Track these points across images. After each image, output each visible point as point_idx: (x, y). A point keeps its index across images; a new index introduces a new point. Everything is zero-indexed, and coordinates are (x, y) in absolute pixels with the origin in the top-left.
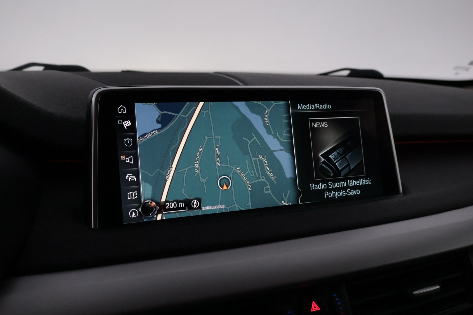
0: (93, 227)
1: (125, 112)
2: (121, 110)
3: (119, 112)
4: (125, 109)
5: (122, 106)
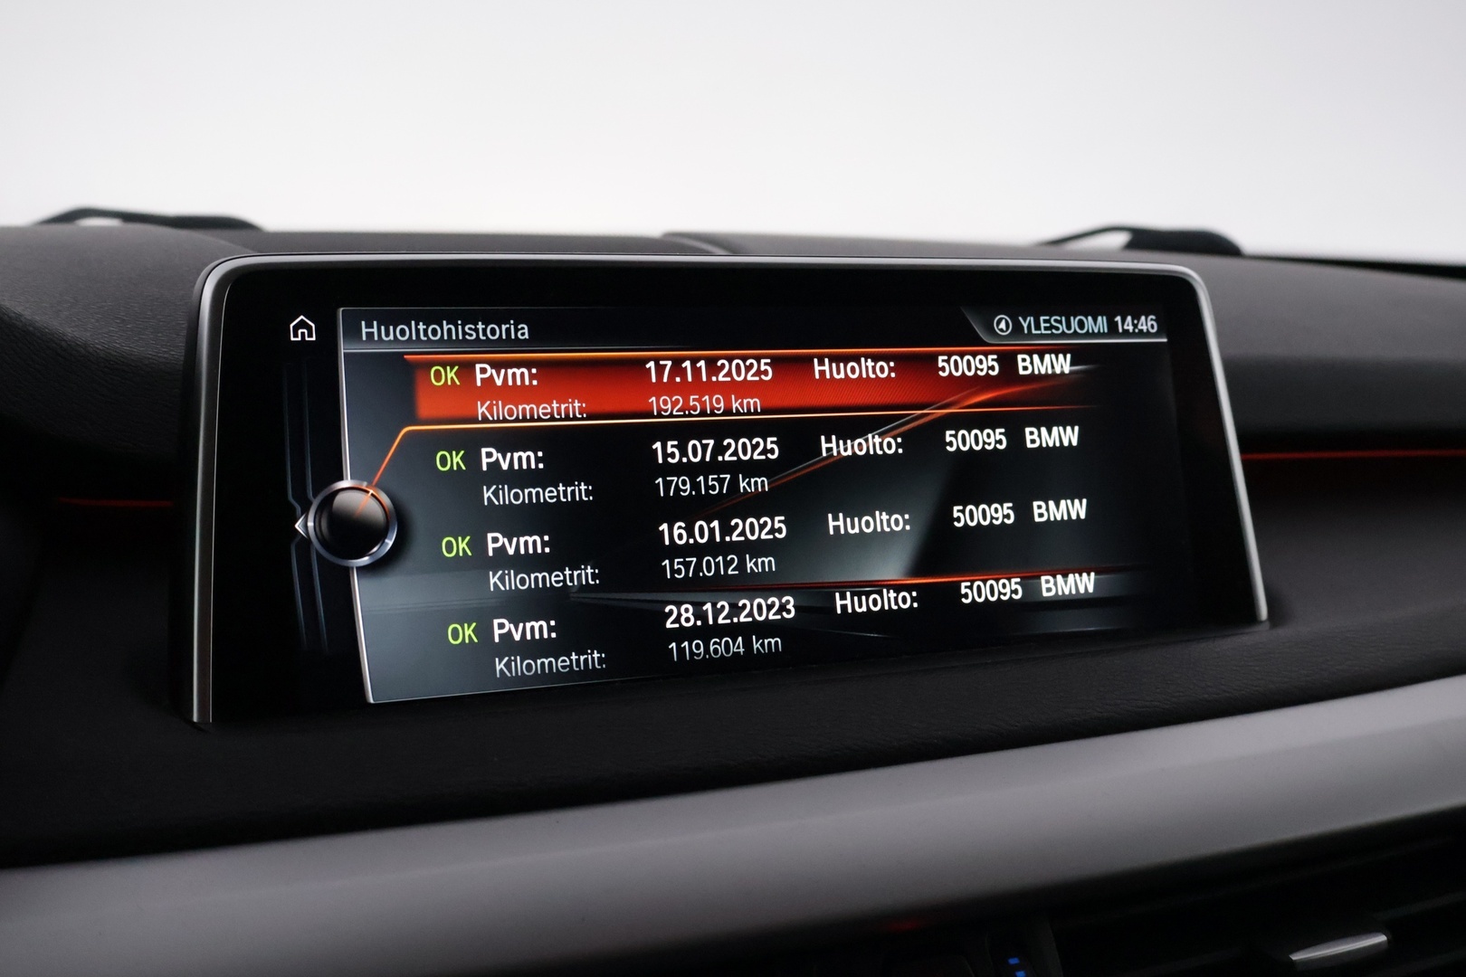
0: (195, 719)
1: (314, 339)
2: (300, 331)
3: (292, 339)
4: (311, 327)
5: (302, 320)
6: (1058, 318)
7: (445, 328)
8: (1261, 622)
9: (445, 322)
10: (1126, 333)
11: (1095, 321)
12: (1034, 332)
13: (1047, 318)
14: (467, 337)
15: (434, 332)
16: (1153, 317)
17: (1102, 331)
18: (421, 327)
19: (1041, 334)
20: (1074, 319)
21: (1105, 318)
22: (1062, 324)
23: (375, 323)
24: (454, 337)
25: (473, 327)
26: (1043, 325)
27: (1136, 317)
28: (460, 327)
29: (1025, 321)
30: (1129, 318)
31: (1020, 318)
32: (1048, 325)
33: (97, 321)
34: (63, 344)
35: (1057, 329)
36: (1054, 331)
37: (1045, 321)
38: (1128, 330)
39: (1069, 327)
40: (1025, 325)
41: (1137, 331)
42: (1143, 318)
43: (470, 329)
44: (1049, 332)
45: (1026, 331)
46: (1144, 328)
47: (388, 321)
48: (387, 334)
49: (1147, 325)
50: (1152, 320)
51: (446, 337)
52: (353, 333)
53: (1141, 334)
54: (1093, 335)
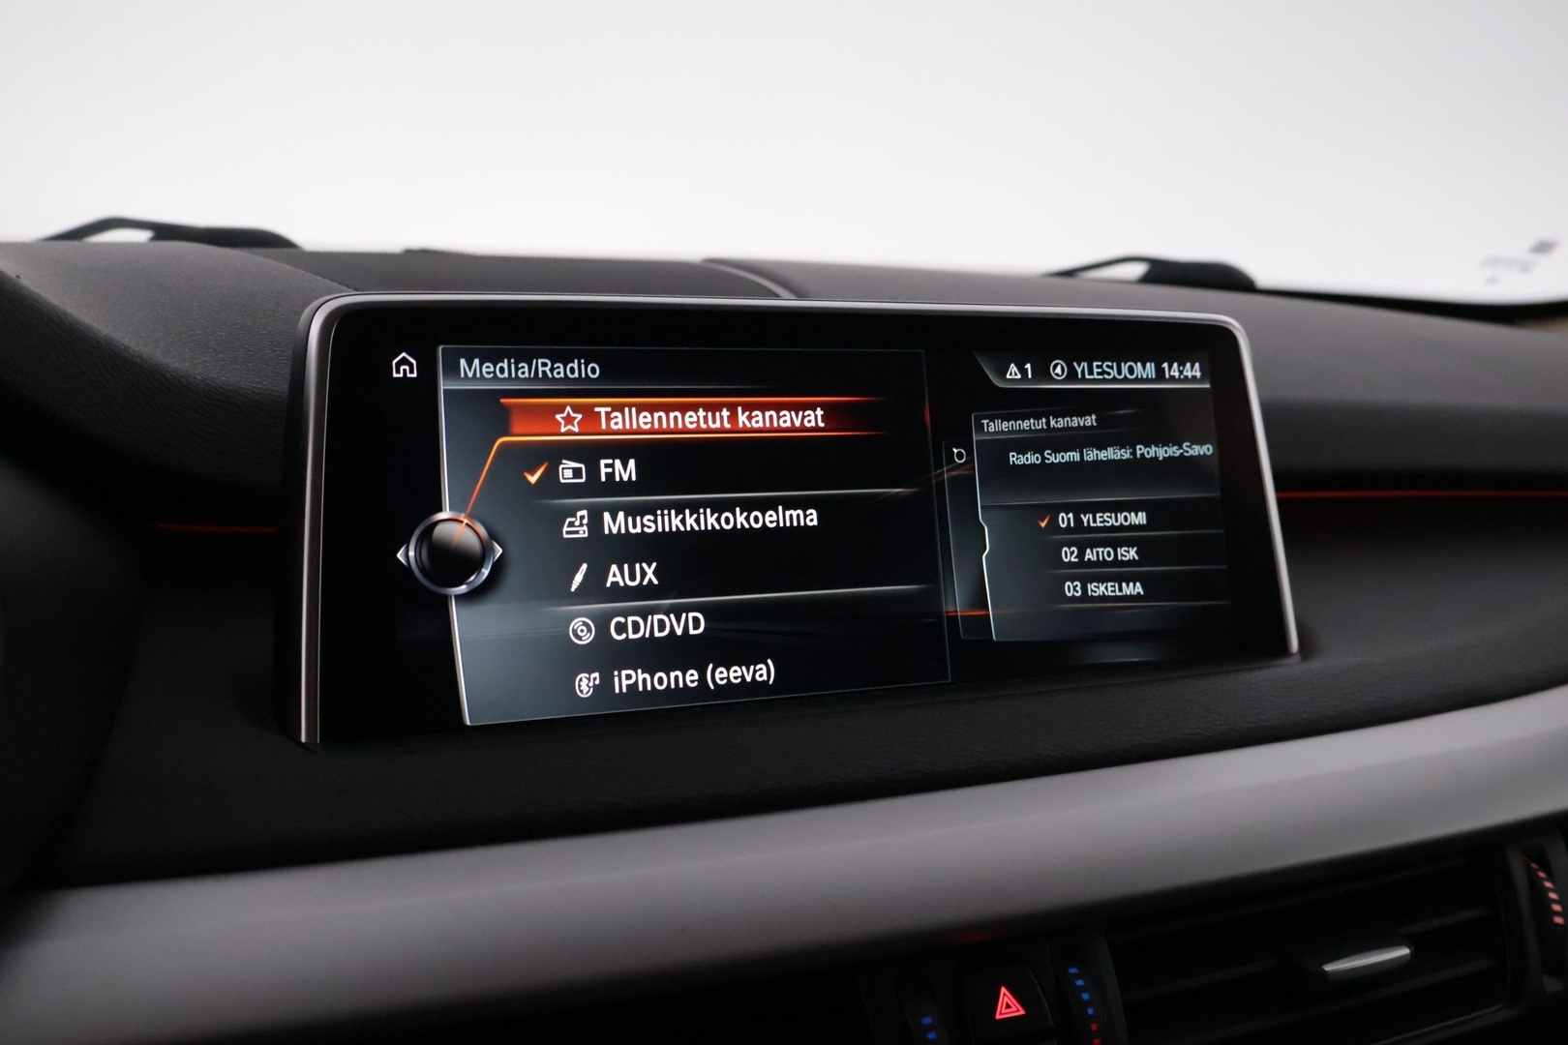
0: (303, 739)
1: (415, 375)
2: (402, 368)
3: (394, 375)
4: (412, 363)
5: (404, 357)
6: (1110, 364)
8: (1292, 655)
10: (1172, 379)
11: (1144, 367)
12: (1087, 377)
13: (1100, 363)
16: (1199, 365)
17: (1150, 377)
19: (1094, 379)
20: (1125, 365)
21: (1153, 364)
22: (1113, 370)
26: (1095, 370)
27: (1182, 364)
29: (1079, 367)
30: (1175, 365)
31: (1075, 364)
32: (1100, 370)
35: (1109, 374)
36: (1106, 376)
37: (1097, 367)
38: (1174, 376)
39: (1120, 373)
40: (1079, 371)
41: (1182, 377)
42: (1189, 365)
44: (1102, 377)
45: (1080, 376)
46: (1190, 375)
47: (489, 358)
49: (1192, 371)
50: (1197, 367)
52: (452, 370)
53: (1186, 380)
54: (1142, 381)
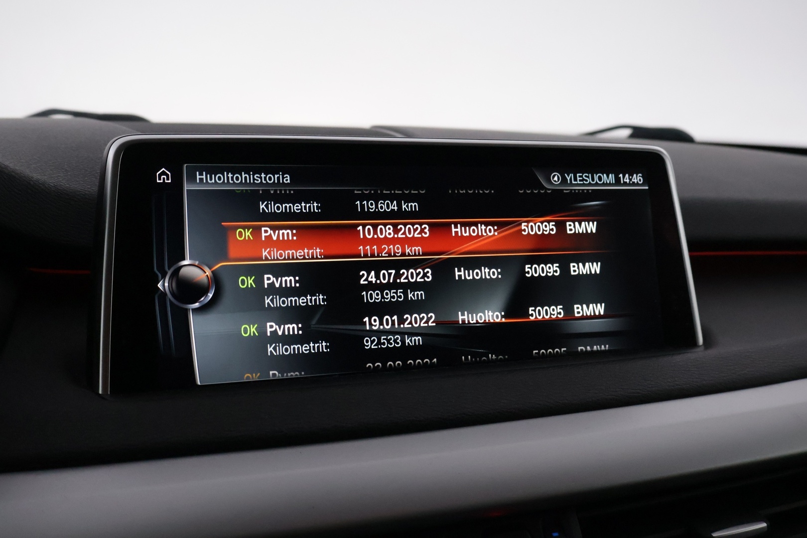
0: (100, 392)
1: (170, 181)
2: (162, 177)
3: (158, 181)
4: (169, 175)
5: (163, 171)
6: (587, 175)
7: (243, 176)
8: (699, 346)
9: (243, 173)
10: (625, 183)
11: (608, 177)
12: (573, 182)
13: (581, 174)
14: (256, 181)
15: (237, 179)
16: (641, 175)
17: (611, 182)
18: (230, 175)
19: (578, 184)
20: (596, 176)
21: (613, 175)
22: (589, 178)
23: (204, 173)
24: (248, 182)
25: (259, 176)
26: (578, 179)
27: (631, 175)
28: (252, 176)
29: (568, 177)
30: (627, 175)
31: (566, 175)
32: (581, 178)
33: (51, 170)
34: (32, 183)
35: (587, 181)
36: (585, 182)
37: (580, 176)
38: (626, 182)
39: (593, 180)
40: (569, 179)
41: (631, 182)
42: (635, 175)
43: (257, 177)
44: (582, 183)
45: (569, 182)
46: (636, 181)
47: (211, 172)
48: (211, 179)
49: (637, 179)
50: (640, 176)
51: (243, 182)
52: (192, 178)
53: (634, 184)
54: (607, 184)
